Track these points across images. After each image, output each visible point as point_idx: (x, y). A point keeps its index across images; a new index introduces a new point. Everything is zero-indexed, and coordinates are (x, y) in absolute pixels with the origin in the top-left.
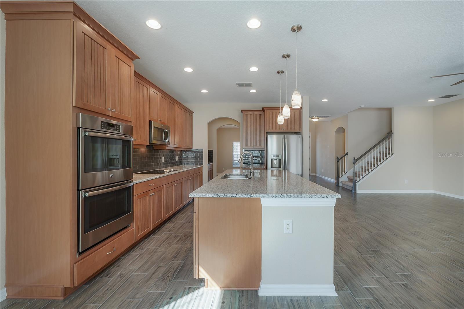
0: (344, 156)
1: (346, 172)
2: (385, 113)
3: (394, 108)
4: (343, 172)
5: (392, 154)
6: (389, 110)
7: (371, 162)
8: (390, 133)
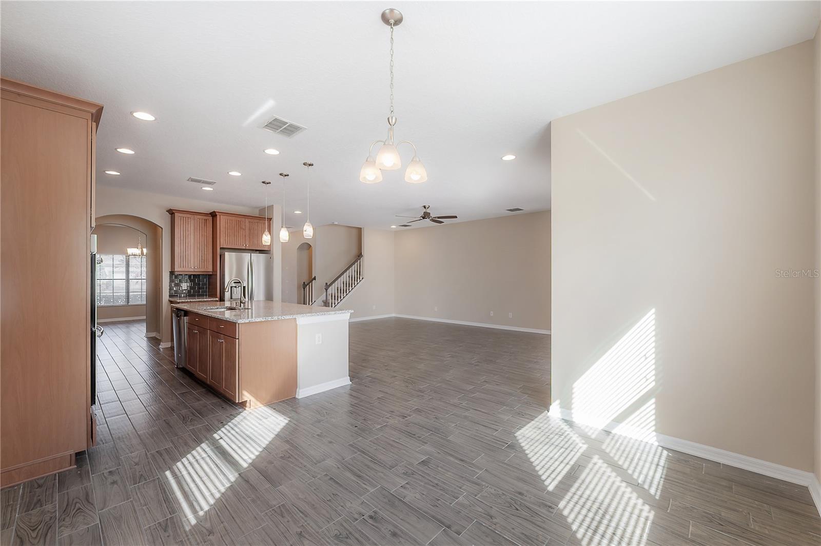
0: (311, 281)
1: (313, 302)
2: (355, 232)
3: (364, 228)
4: (310, 302)
5: (362, 278)
6: (359, 230)
7: (341, 288)
8: (360, 256)
